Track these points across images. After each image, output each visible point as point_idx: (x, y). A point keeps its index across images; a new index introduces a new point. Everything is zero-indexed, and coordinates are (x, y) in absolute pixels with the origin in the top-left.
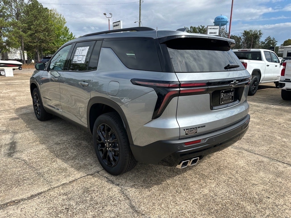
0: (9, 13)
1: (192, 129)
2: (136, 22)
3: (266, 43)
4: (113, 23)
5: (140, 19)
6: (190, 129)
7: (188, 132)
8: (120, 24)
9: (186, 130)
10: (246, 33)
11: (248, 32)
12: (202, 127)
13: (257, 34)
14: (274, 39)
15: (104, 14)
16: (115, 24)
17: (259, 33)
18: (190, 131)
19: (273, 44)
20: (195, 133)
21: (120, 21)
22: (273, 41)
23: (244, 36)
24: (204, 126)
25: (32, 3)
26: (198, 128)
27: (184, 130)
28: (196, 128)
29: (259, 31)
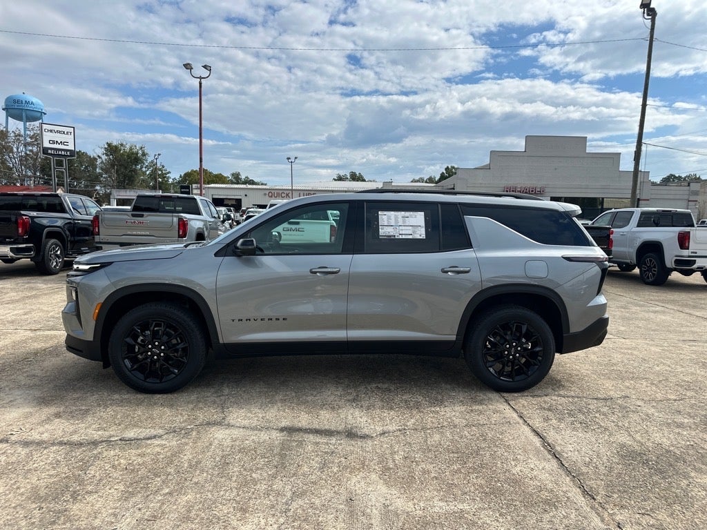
3: (148, 173)
10: (111, 149)
11: (116, 147)
13: (137, 154)
14: (163, 167)
17: (140, 152)
19: (163, 176)
22: (161, 171)
23: (107, 155)
29: (142, 148)
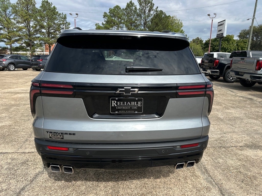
0: (139, 23)
1: (56, 134)
2: (249, 20)
4: (218, 23)
5: (254, 16)
6: (54, 133)
7: (52, 136)
8: (224, 23)
9: (49, 132)
12: (70, 134)
15: (208, 15)
16: (220, 24)
18: (55, 136)
20: (60, 139)
21: (225, 20)
24: (74, 134)
25: (156, 13)
26: (65, 134)
27: (48, 133)
28: (62, 133)
